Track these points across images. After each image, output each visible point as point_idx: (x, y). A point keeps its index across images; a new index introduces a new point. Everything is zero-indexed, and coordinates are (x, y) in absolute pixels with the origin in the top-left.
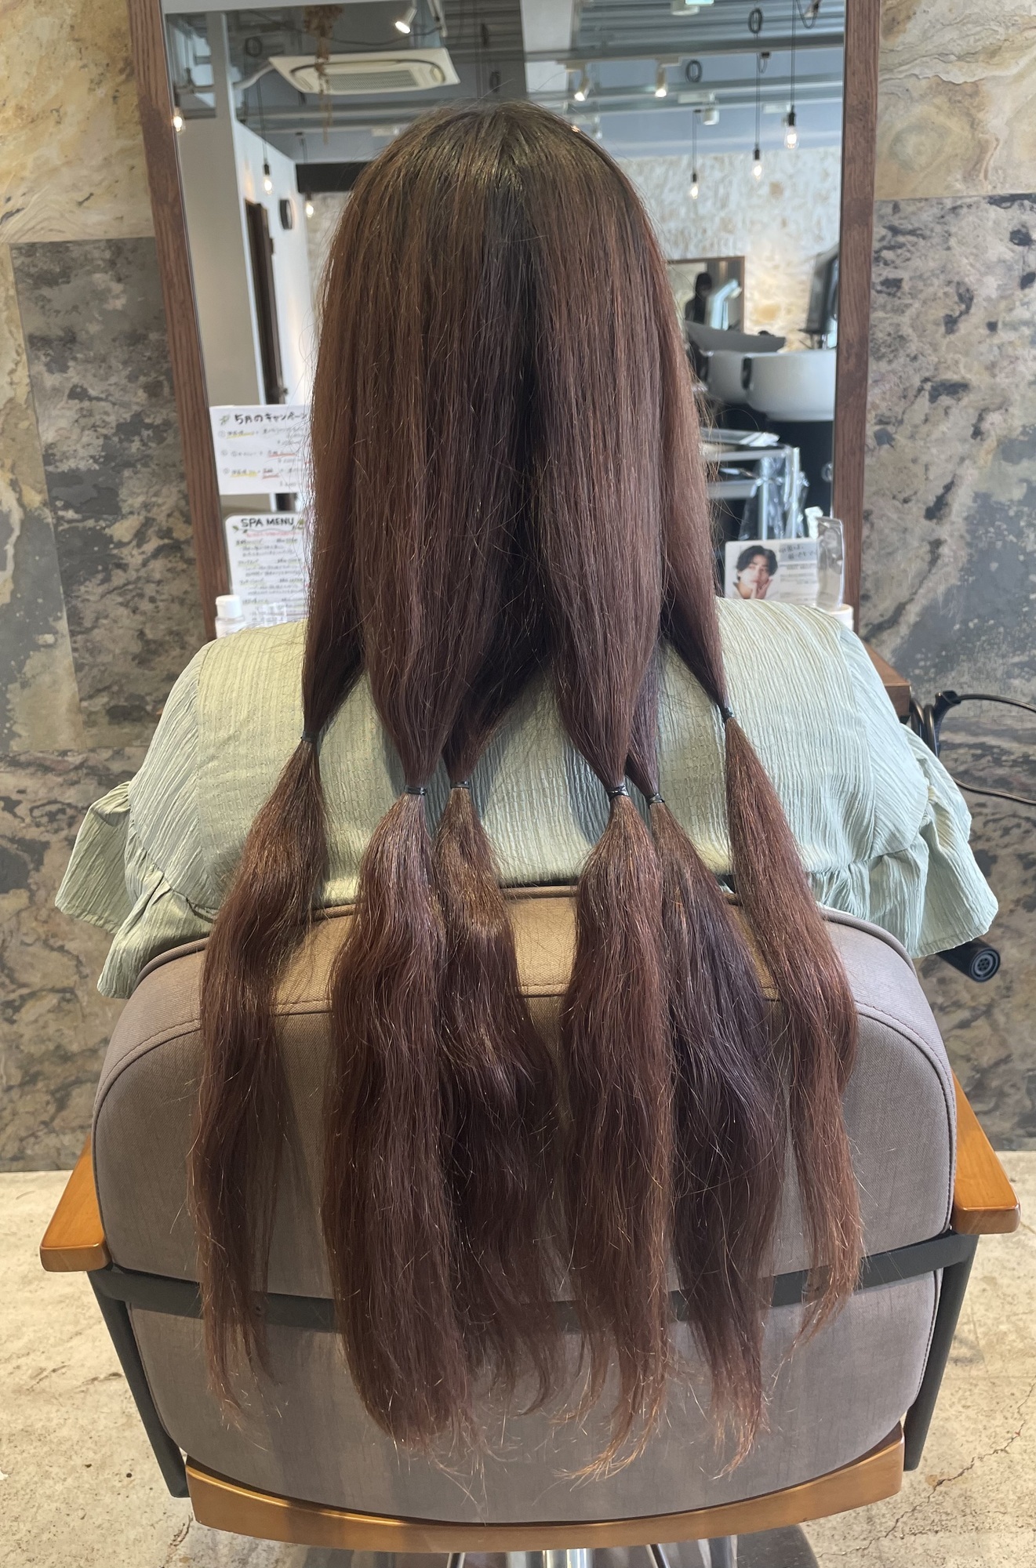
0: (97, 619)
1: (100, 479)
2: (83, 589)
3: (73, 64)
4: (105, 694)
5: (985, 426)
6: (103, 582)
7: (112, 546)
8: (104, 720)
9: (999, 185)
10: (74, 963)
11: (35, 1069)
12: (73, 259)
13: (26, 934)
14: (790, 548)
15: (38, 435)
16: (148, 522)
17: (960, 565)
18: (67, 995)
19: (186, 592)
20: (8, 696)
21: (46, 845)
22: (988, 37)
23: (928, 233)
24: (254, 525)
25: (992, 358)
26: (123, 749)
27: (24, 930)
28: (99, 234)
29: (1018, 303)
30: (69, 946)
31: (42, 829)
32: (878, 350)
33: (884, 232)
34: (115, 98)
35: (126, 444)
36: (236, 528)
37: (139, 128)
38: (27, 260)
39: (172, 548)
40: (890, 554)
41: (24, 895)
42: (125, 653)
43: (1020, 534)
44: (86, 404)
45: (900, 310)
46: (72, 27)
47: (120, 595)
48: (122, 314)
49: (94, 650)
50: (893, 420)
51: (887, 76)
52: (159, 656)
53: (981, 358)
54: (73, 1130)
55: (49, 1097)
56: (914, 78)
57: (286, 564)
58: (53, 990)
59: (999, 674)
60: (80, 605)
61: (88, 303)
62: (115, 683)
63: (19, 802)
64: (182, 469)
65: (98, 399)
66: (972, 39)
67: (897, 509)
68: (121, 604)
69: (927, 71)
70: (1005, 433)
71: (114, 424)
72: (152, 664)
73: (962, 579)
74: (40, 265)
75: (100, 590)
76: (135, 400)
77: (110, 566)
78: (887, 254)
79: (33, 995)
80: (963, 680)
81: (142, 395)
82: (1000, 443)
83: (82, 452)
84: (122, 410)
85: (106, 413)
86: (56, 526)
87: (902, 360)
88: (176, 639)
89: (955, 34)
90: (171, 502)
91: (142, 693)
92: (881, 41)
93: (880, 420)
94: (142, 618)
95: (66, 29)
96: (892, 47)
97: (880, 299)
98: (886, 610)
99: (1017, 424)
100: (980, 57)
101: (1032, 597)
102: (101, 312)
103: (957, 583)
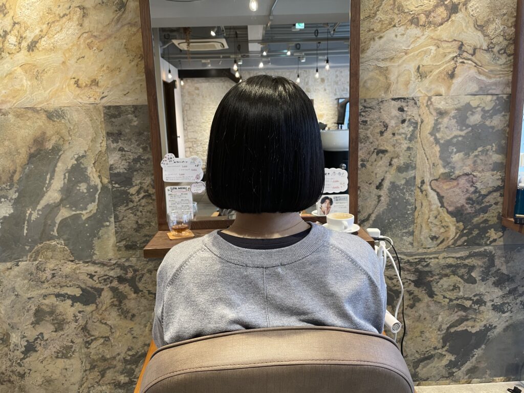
0: (123, 217)
1: (127, 175)
2: (119, 208)
3: (125, 55)
4: (124, 241)
5: (393, 162)
6: (126, 206)
7: (129, 195)
8: (123, 249)
9: (394, 95)
10: (109, 328)
11: (96, 363)
12: (122, 111)
13: (94, 319)
14: (336, 197)
15: (108, 162)
16: (141, 188)
17: (387, 203)
18: (107, 339)
19: (152, 209)
20: (94, 242)
21: (103, 289)
22: (390, 54)
23: (374, 108)
24: (174, 189)
25: (394, 143)
26: (129, 258)
27: (93, 317)
28: (130, 103)
29: (401, 128)
30: (108, 322)
31: (102, 284)
32: (361, 140)
33: (362, 107)
34: (137, 65)
35: (135, 165)
36: (169, 190)
37: (144, 74)
38: (108, 111)
39: (148, 196)
41: (95, 305)
42: (132, 228)
43: (404, 194)
44: (124, 153)
45: (367, 129)
46: (125, 45)
47: (131, 210)
48: (136, 126)
49: (122, 227)
50: (366, 160)
51: (362, 65)
52: (142, 229)
53: (391, 143)
54: (106, 385)
55: (99, 374)
56: (370, 65)
57: (184, 201)
58: (102, 337)
59: (399, 235)
60: (118, 213)
61: (126, 123)
62: (128, 237)
63: (95, 276)
64: (153, 172)
65: (128, 151)
66: (386, 55)
67: (368, 186)
68: (131, 213)
69: (373, 64)
70: (399, 165)
71: (132, 159)
72: (140, 232)
73: (387, 207)
74: (112, 112)
75: (125, 209)
76: (139, 152)
77: (128, 201)
78: (362, 113)
79: (95, 339)
81: (141, 150)
82: (397, 167)
83: (121, 167)
84: (135, 155)
85: (130, 156)
86: (112, 189)
87: (368, 143)
88: (148, 224)
89: (381, 54)
90: (148, 182)
91: (136, 241)
92: (360, 55)
93: (362, 160)
94: (138, 217)
95: (123, 46)
96: (364, 57)
97: (361, 126)
98: (365, 216)
99: (402, 162)
100: (388, 60)
101: (409, 212)
102: (130, 126)
103: (386, 208)
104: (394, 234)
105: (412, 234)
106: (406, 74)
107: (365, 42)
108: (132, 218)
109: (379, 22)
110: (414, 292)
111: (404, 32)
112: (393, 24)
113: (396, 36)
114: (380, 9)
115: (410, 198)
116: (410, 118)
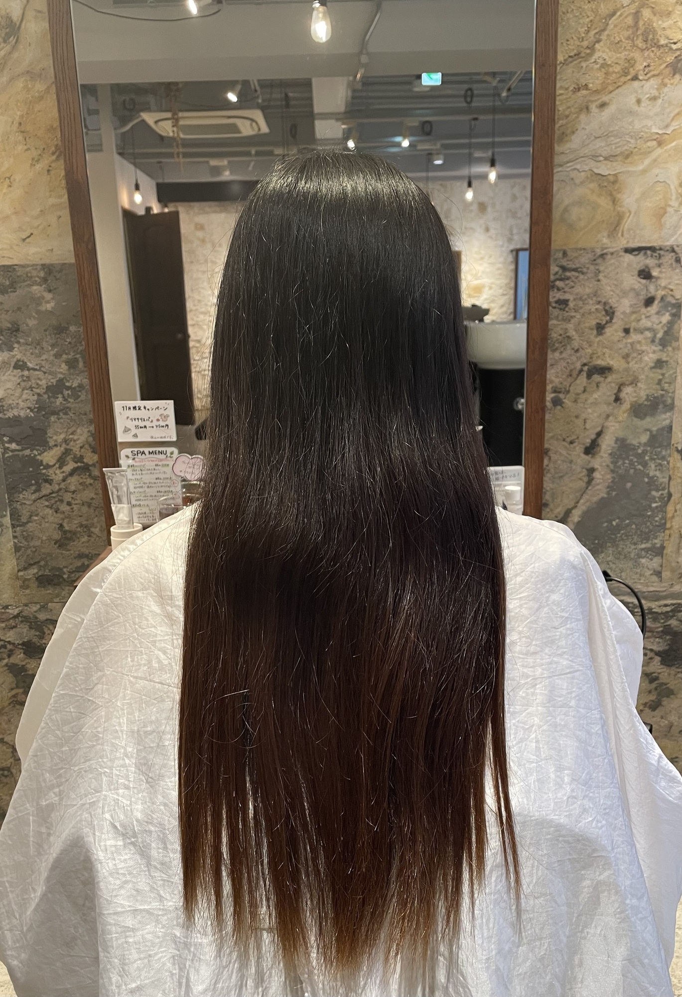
0: (31, 516)
1: (35, 423)
2: (21, 496)
3: (20, 148)
4: (35, 567)
5: (622, 395)
6: (35, 492)
7: (42, 467)
8: (34, 584)
9: (631, 241)
10: (11, 750)
12: (18, 276)
16: (67, 452)
17: (607, 484)
19: (92, 499)
22: (624, 145)
23: (585, 270)
24: (139, 455)
25: (627, 351)
26: (47, 604)
28: (36, 260)
29: (643, 317)
30: (8, 738)
32: (554, 345)
33: (557, 269)
34: (48, 171)
35: (52, 399)
36: (127, 456)
37: (65, 191)
39: (83, 469)
40: (561, 477)
42: (50, 539)
43: (645, 465)
44: (26, 373)
45: (568, 320)
46: (20, 124)
47: (47, 500)
48: (51, 313)
49: (28, 538)
50: (563, 390)
51: (560, 169)
52: (73, 541)
53: (620, 351)
56: (576, 172)
57: (161, 481)
59: (632, 555)
60: (19, 507)
61: (28, 306)
62: (42, 559)
64: (91, 417)
65: (35, 370)
66: (613, 147)
67: (566, 447)
68: (47, 506)
69: (585, 167)
70: (635, 399)
71: (45, 387)
72: (68, 547)
73: (608, 493)
75: (33, 497)
76: (58, 370)
77: (41, 481)
78: (558, 283)
80: (609, 559)
81: (64, 367)
82: (632, 406)
83: (22, 404)
84: (50, 377)
85: (39, 379)
86: (4, 454)
87: (569, 351)
88: (85, 530)
89: (603, 144)
90: (83, 439)
91: (62, 567)
92: (557, 148)
93: (554, 391)
94: (62, 516)
95: (16, 124)
96: (564, 150)
97: (554, 312)
98: (559, 513)
99: (643, 394)
100: (619, 158)
101: (654, 505)
102: (38, 312)
103: (605, 496)
104: (620, 553)
105: (659, 551)
106: (658, 191)
107: (567, 117)
108: (51, 519)
109: (600, 69)
110: (660, 676)
111: (657, 94)
112: (632, 72)
113: (639, 101)
114: (604, 37)
115: (658, 473)
116: (663, 293)
